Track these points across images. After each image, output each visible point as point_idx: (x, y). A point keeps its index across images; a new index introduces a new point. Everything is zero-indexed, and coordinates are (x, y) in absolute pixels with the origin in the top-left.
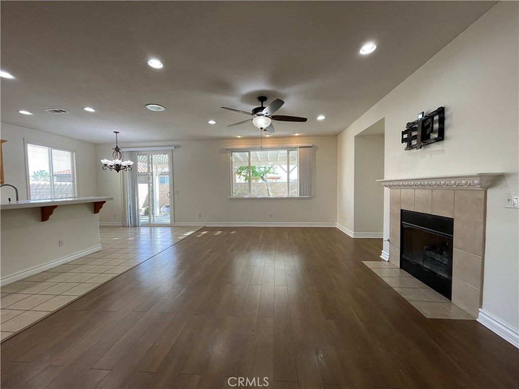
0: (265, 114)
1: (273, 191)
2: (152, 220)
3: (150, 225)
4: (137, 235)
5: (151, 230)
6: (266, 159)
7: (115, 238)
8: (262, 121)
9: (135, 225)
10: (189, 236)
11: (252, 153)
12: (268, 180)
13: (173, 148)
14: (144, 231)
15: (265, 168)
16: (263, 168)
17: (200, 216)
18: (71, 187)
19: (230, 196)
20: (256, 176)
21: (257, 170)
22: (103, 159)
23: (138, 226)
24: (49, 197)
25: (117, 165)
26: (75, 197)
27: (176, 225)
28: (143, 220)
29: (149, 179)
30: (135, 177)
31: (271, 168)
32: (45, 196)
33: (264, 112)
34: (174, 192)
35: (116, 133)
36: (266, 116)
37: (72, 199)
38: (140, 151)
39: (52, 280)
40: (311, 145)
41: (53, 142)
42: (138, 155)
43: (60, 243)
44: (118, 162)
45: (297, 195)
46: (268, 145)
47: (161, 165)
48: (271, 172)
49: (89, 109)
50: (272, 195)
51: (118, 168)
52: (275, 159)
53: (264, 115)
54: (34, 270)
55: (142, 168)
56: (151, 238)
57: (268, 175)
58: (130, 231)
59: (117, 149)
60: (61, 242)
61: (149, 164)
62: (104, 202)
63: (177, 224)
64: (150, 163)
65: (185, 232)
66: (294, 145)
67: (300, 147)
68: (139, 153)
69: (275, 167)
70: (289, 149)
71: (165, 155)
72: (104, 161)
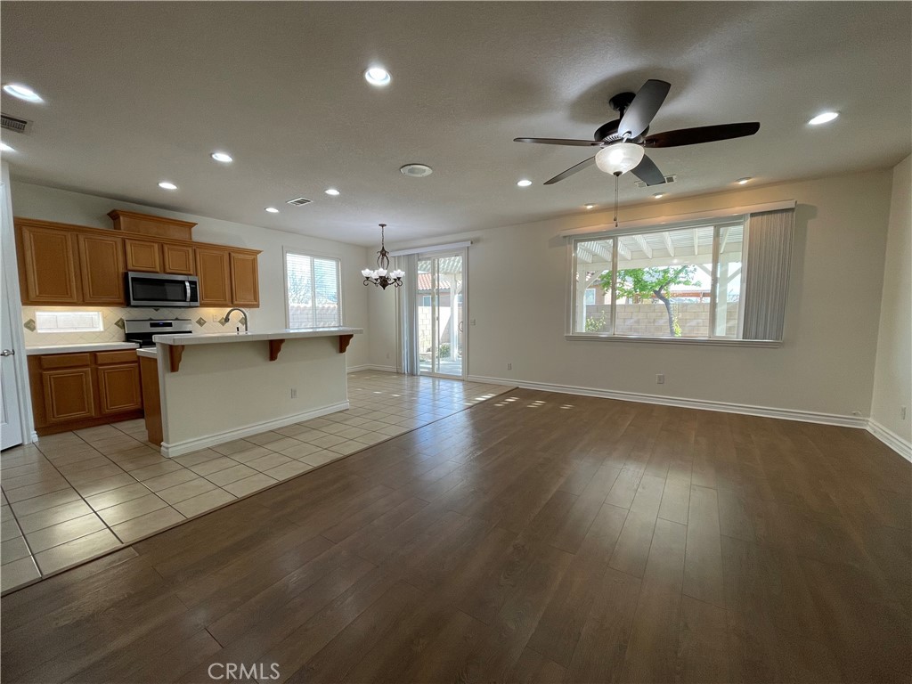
0: (626, 137)
1: (682, 322)
2: (436, 366)
3: (432, 375)
4: (414, 388)
5: (434, 384)
6: (664, 254)
7: (378, 390)
8: (619, 157)
9: (413, 374)
10: (482, 402)
11: (621, 240)
12: (673, 301)
13: (469, 244)
14: (425, 383)
15: (666, 272)
16: (662, 274)
17: (510, 367)
18: (335, 311)
19: (568, 331)
20: (641, 290)
21: (646, 277)
22: (364, 269)
23: (417, 375)
24: (310, 325)
25: (381, 277)
26: (340, 326)
27: (470, 379)
28: (424, 367)
29: (433, 299)
30: (414, 297)
31: (681, 271)
32: (303, 324)
33: (622, 130)
34: (469, 322)
35: (383, 226)
36: (629, 141)
37: (336, 329)
38: (422, 254)
39: (269, 447)
40: (790, 205)
41: (316, 247)
42: (419, 260)
43: (293, 393)
44: (382, 272)
45: (737, 336)
46: (662, 219)
47: (449, 274)
48: (681, 279)
49: (333, 192)
50: (679, 333)
51: (384, 282)
52: (688, 251)
53: (622, 139)
54: (257, 427)
55: (424, 282)
56: (434, 394)
57: (673, 288)
58: (406, 381)
59: (384, 253)
60: (295, 391)
61: (433, 274)
62: (351, 336)
63: (472, 377)
64: (434, 270)
65: (479, 395)
66: (736, 210)
67: (753, 215)
68: (420, 257)
69: (691, 268)
70: (720, 223)
71: (458, 258)
72: (366, 272)
